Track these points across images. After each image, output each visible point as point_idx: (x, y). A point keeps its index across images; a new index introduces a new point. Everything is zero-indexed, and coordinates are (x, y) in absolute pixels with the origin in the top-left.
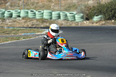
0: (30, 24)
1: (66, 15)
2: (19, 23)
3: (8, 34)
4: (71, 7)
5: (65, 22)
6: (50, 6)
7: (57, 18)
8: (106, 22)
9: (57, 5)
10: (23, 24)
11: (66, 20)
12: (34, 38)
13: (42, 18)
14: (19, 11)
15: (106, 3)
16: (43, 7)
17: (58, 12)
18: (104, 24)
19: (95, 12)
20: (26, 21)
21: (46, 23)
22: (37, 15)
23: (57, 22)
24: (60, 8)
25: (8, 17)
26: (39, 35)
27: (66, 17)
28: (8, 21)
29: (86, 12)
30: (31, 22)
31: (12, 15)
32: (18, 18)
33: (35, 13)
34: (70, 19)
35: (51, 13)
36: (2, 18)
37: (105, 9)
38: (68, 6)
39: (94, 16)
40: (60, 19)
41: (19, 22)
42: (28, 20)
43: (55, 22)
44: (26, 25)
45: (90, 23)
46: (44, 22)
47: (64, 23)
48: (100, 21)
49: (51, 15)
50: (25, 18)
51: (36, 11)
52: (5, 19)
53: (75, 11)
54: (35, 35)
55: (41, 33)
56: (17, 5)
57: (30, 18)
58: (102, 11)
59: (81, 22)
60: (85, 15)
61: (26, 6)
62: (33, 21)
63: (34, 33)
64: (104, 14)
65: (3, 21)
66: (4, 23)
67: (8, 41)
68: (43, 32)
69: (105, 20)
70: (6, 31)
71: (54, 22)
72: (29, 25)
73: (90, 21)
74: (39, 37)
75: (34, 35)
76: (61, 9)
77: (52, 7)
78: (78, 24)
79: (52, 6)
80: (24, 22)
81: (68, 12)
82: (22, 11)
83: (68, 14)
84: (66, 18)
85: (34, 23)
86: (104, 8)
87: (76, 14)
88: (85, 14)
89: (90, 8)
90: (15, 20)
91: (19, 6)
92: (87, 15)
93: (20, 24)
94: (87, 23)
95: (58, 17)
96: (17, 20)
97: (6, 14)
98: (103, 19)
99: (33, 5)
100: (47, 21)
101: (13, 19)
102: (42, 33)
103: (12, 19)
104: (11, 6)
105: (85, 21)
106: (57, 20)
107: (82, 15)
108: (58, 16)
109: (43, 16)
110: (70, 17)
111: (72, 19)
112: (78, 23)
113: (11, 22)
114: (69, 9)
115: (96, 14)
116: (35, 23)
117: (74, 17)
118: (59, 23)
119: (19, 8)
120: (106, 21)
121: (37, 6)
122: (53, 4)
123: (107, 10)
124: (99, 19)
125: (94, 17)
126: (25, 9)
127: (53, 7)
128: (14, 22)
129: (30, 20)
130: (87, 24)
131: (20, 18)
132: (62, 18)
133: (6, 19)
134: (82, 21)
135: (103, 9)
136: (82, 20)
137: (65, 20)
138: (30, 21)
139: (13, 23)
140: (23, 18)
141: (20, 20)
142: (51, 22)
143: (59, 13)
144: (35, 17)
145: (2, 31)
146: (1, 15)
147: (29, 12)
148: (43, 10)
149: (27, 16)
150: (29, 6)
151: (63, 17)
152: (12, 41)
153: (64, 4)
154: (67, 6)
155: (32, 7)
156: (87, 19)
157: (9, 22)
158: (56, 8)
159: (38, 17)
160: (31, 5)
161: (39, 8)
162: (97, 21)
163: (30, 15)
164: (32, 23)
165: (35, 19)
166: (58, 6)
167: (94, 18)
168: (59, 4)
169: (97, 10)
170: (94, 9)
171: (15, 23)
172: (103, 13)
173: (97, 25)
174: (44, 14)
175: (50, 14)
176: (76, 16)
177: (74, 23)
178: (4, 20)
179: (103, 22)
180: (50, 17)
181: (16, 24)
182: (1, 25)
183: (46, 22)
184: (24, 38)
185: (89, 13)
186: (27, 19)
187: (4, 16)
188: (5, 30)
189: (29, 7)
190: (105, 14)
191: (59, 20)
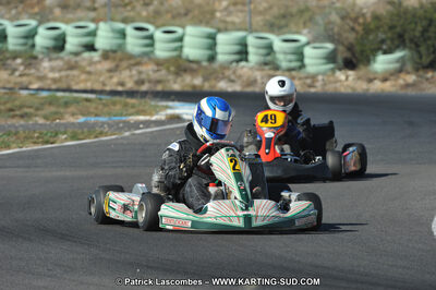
0: (131, 76)
1: (270, 48)
2: (89, 73)
3: (22, 116)
4: (292, 15)
5: (264, 73)
6: (213, 13)
7: (236, 57)
8: (421, 77)
9: (239, 7)
10: (101, 79)
11: (267, 67)
12: (113, 137)
13: (180, 56)
14: (92, 26)
15: (422, 6)
16: (186, 14)
17: (240, 34)
18: (413, 85)
19: (381, 36)
20: (117, 66)
21: (193, 77)
22: (158, 45)
23: (234, 72)
24: (248, 19)
25: (48, 48)
26: (136, 125)
27: (268, 54)
28: (46, 64)
29: (347, 38)
30: (134, 72)
31: (64, 41)
32: (86, 55)
33: (151, 37)
34: (284, 61)
35: (212, 37)
36: (25, 51)
37: (419, 28)
38: (282, 12)
39: (375, 52)
40: (246, 60)
41: (88, 69)
42: (125, 64)
43: (227, 73)
44: (115, 80)
45: (359, 78)
46: (185, 71)
47: (262, 78)
48: (400, 71)
49: (212, 46)
50: (111, 55)
51: (157, 27)
52: (35, 58)
53: (305, 31)
54: (121, 125)
55: (147, 118)
56: (88, 4)
57: (130, 57)
58: (406, 36)
59: (324, 74)
60: (341, 48)
61: (120, 9)
62: (143, 68)
63: (121, 115)
64: (413, 46)
65: (28, 66)
66: (33, 71)
67: (8, 147)
68: (157, 113)
69: (417, 70)
70: (21, 107)
71: (223, 74)
72: (127, 80)
73: (362, 71)
74: (134, 134)
75: (118, 123)
76: (251, 24)
77: (218, 14)
78: (313, 82)
79: (221, 11)
80: (110, 71)
81: (278, 35)
82: (102, 25)
83: (278, 44)
84: (269, 58)
85: (148, 75)
86: (416, 23)
87: (308, 43)
88: (343, 44)
89: (361, 20)
90: (76, 62)
91: (95, 9)
92: (350, 48)
93: (93, 77)
94: (347, 81)
95: (239, 53)
96: (84, 64)
97: (43, 39)
98: (409, 67)
99: (147, 5)
100: (194, 66)
101: (66, 58)
102: (154, 118)
103: (62, 59)
104: (64, 7)
105: (340, 69)
106: (234, 64)
107: (330, 46)
108: (237, 48)
109: (181, 47)
110: (285, 53)
111: (290, 61)
112: (314, 77)
113: (60, 70)
114: (283, 22)
115: (384, 47)
116: (151, 73)
117: (300, 55)
118: (240, 77)
119: (92, 14)
120: (421, 73)
121: (163, 9)
122: (225, 4)
123: (425, 31)
124: (397, 65)
125: (375, 56)
126: (112, 20)
127: (225, 13)
128: (72, 67)
129: (132, 62)
130: (345, 83)
131: (96, 56)
132: (253, 57)
133: (40, 56)
134: (330, 73)
135: (413, 26)
136: (331, 66)
137: (266, 64)
138: (129, 67)
139: (64, 73)
140: (106, 55)
141: (91, 63)
142: (211, 74)
143: (244, 38)
144: (152, 52)
145: (5, 103)
146: (22, 41)
147: (129, 30)
148: (183, 27)
149: (121, 47)
150: (133, 8)
151: (256, 54)
152: (24, 149)
153: (265, 5)
154: (275, 11)
155: (144, 14)
156: (350, 64)
157: (52, 69)
158: (236, 18)
159: (162, 50)
160: (139, 7)
161: (169, 16)
162: (386, 71)
163: (133, 43)
164: (140, 73)
165: (150, 59)
166: (242, 11)
167: (374, 61)
168: (244, 4)
169: (386, 28)
170: (378, 28)
171: (75, 72)
172: (411, 41)
173: (388, 87)
174: (187, 40)
175: (210, 41)
176: (308, 51)
177: (300, 79)
178: (31, 59)
179: (411, 78)
180: (208, 53)
181: (78, 77)
182: (19, 79)
183: (193, 72)
184: (74, 137)
185: (356, 39)
186: (121, 60)
187: (33, 46)
188: (17, 103)
189: (132, 14)
190: (417, 46)
191: (243, 63)
